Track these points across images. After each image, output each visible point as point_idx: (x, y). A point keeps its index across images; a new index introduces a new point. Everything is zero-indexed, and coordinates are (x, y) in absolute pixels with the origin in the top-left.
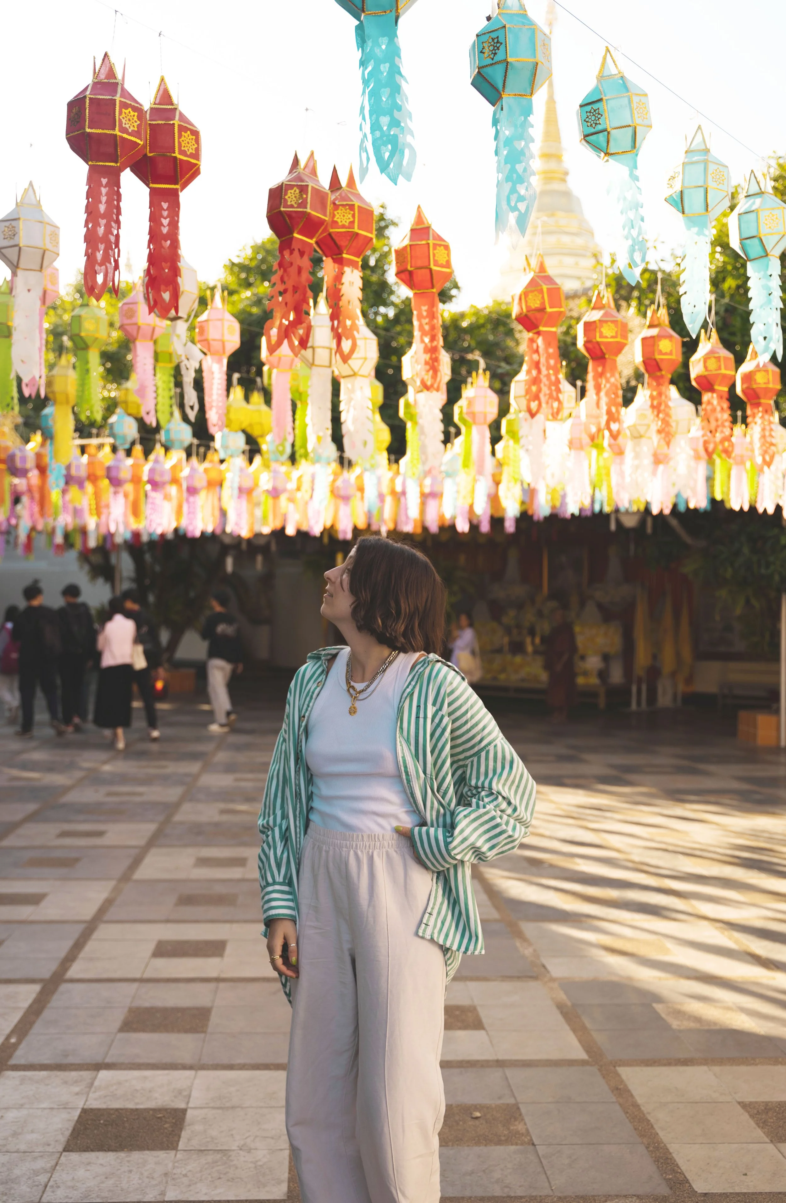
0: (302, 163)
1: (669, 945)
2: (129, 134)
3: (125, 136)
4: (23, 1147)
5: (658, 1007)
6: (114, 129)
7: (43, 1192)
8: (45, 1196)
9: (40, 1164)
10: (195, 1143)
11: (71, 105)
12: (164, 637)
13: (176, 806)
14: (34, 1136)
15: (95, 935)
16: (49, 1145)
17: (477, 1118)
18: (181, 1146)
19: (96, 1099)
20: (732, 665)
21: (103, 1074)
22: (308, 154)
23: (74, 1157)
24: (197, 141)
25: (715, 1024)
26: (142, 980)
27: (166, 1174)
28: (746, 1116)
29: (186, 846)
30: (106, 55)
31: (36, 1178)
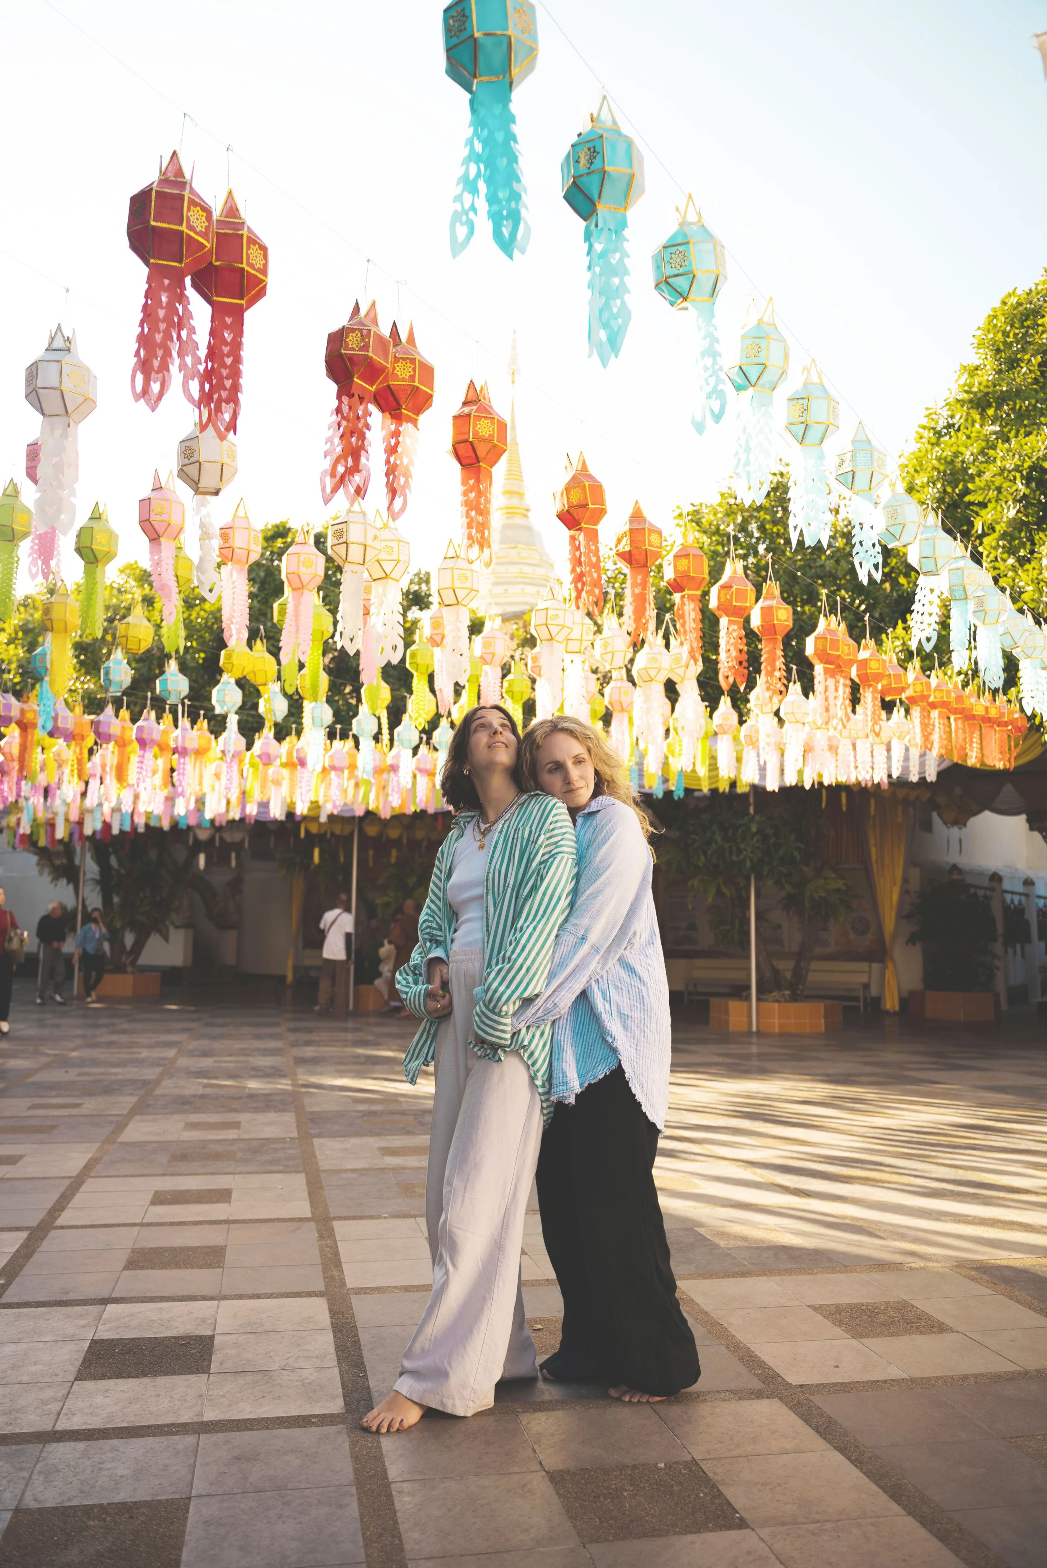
0: (363, 312)
1: (696, 1181)
2: (197, 233)
3: (192, 234)
4: (25, 1379)
5: (701, 1230)
6: (181, 224)
7: (57, 1420)
8: (59, 1423)
9: (48, 1394)
10: (229, 1366)
11: (134, 200)
12: (129, 939)
13: (158, 1082)
14: (38, 1367)
15: (84, 1188)
16: (57, 1375)
17: (539, 1330)
18: (213, 1368)
19: (106, 1331)
20: (698, 962)
21: (111, 1307)
22: (370, 303)
23: (89, 1385)
24: (265, 256)
25: (763, 1242)
26: (142, 1225)
27: (200, 1396)
28: (820, 1318)
29: (172, 1113)
30: (175, 153)
31: (45, 1407)
